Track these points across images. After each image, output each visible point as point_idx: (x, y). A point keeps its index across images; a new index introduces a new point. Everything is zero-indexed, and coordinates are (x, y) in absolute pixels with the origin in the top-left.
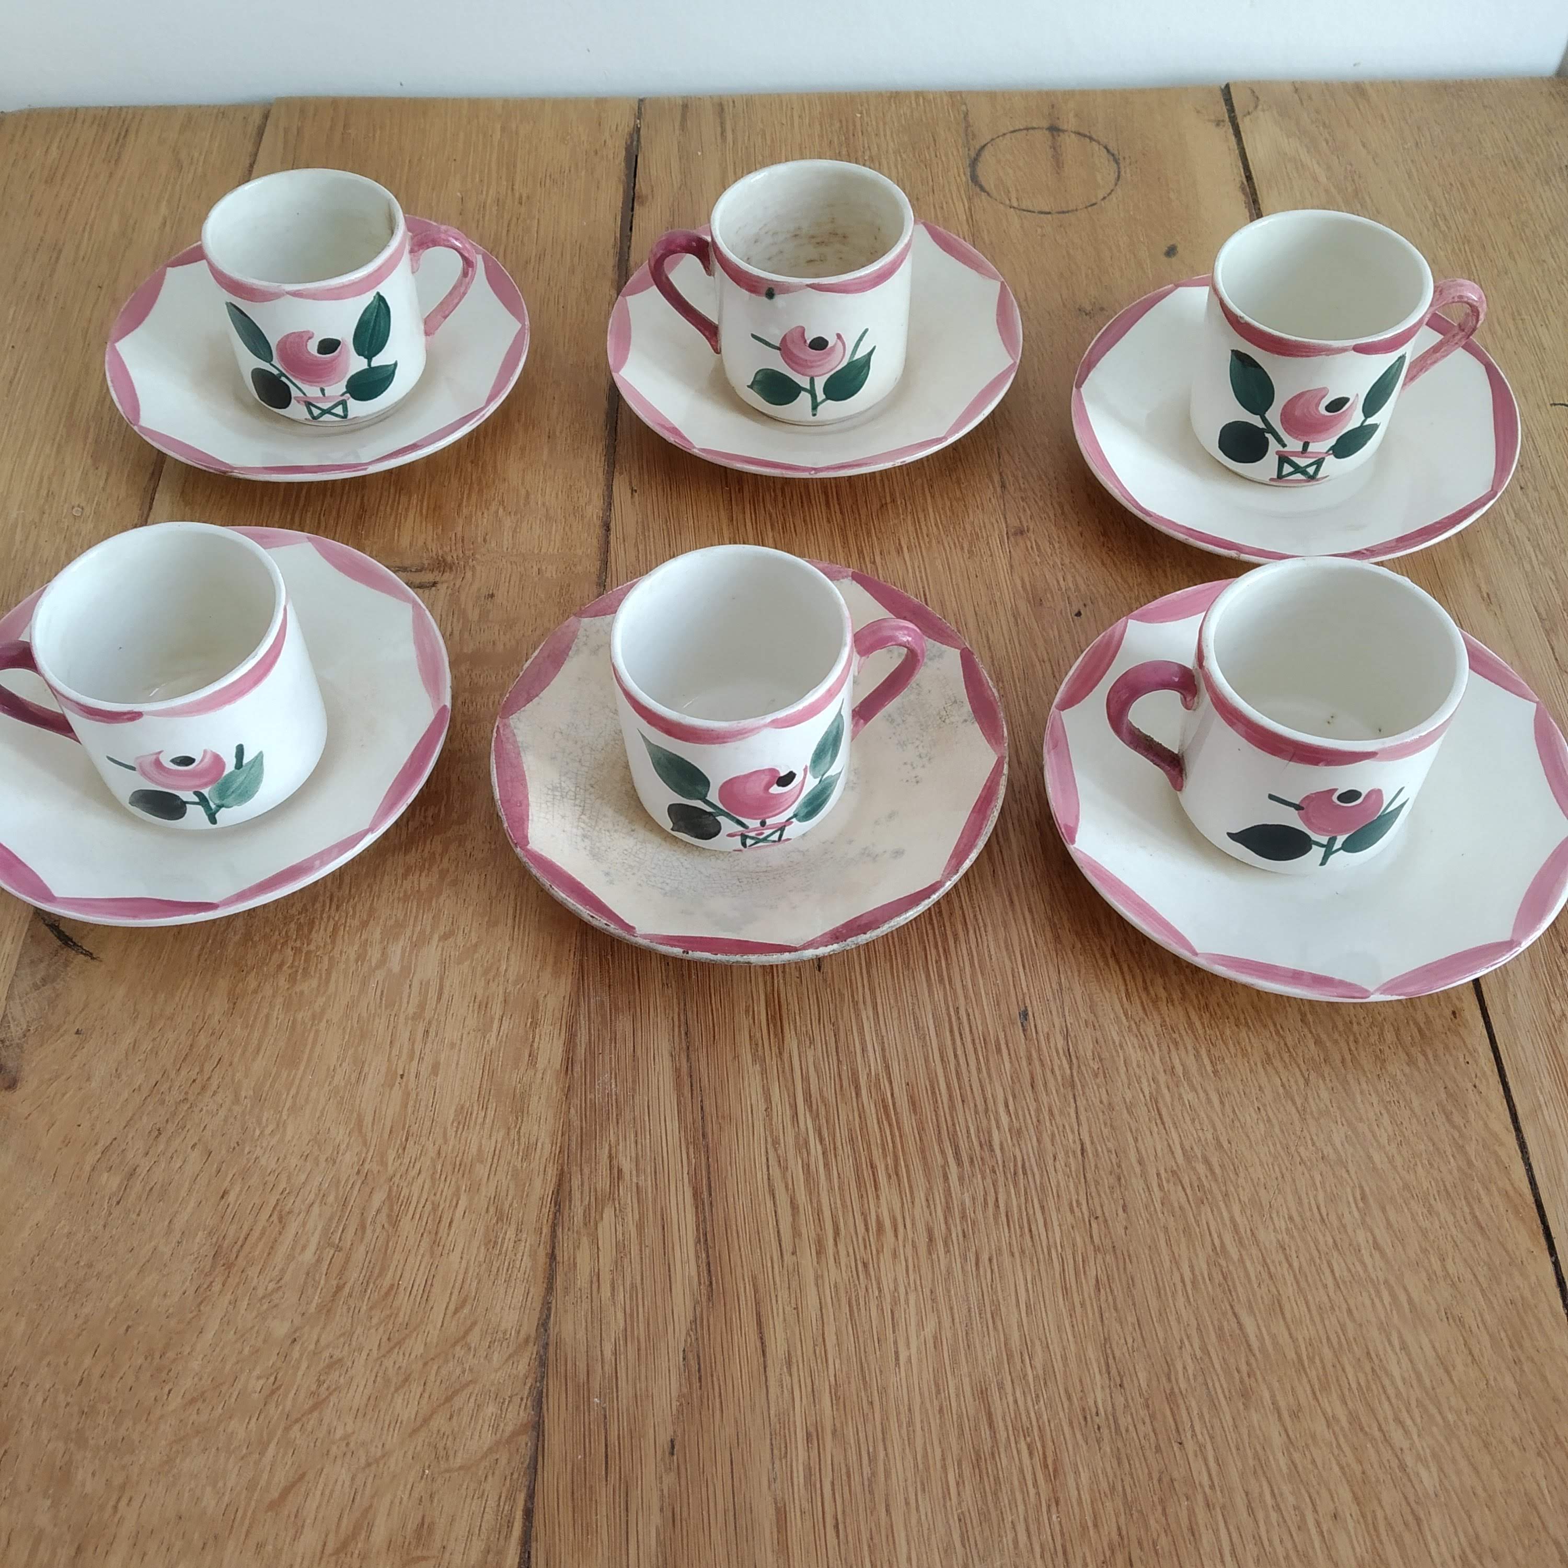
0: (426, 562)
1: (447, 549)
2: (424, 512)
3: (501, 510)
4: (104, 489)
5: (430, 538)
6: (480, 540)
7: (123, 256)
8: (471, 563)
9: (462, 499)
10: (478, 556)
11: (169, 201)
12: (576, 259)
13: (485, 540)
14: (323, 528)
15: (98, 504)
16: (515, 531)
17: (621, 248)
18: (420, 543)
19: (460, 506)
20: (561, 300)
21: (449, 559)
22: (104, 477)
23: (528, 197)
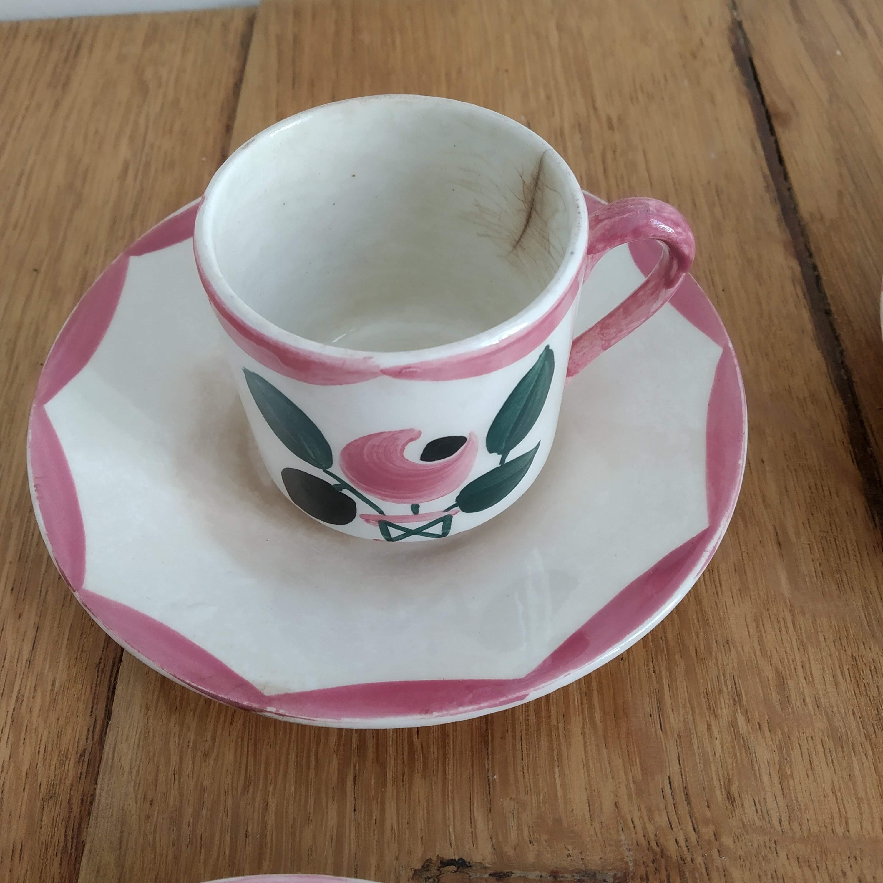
0: (629, 856)
1: (662, 820)
2: (599, 725)
3: (741, 720)
4: (30, 663)
5: (623, 791)
6: (719, 796)
7: (70, 220)
8: (718, 862)
9: (660, 691)
10: (727, 841)
11: (132, 139)
12: (718, 210)
13: (730, 797)
14: (419, 766)
15: (19, 699)
16: (782, 776)
17: (779, 191)
18: (608, 805)
19: (660, 708)
20: (717, 278)
21: (672, 849)
22: (31, 634)
23: (620, 119)
